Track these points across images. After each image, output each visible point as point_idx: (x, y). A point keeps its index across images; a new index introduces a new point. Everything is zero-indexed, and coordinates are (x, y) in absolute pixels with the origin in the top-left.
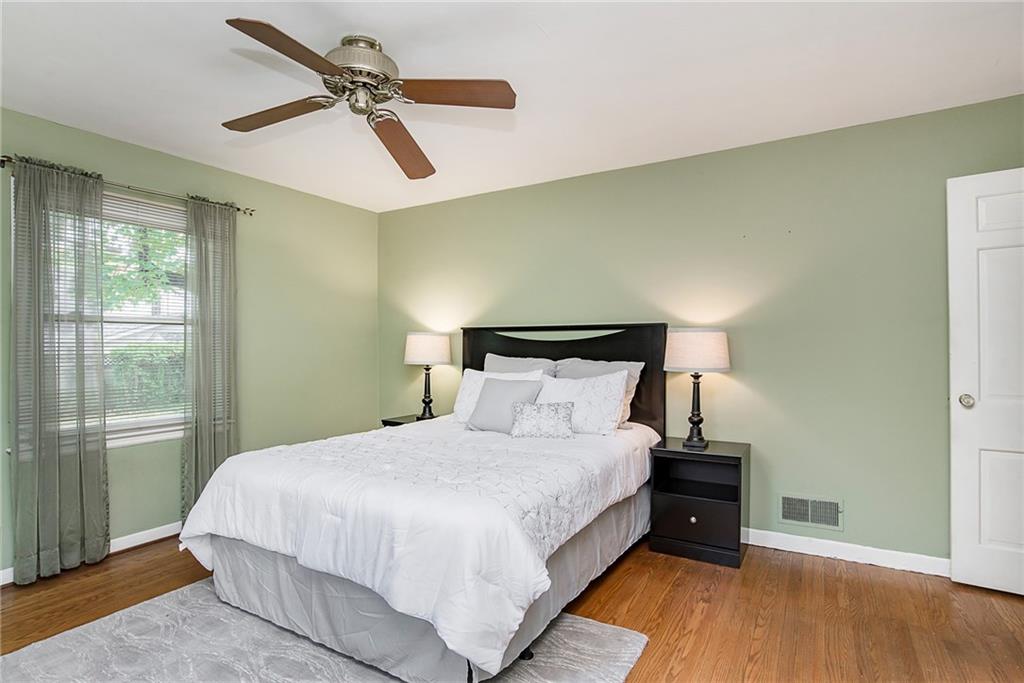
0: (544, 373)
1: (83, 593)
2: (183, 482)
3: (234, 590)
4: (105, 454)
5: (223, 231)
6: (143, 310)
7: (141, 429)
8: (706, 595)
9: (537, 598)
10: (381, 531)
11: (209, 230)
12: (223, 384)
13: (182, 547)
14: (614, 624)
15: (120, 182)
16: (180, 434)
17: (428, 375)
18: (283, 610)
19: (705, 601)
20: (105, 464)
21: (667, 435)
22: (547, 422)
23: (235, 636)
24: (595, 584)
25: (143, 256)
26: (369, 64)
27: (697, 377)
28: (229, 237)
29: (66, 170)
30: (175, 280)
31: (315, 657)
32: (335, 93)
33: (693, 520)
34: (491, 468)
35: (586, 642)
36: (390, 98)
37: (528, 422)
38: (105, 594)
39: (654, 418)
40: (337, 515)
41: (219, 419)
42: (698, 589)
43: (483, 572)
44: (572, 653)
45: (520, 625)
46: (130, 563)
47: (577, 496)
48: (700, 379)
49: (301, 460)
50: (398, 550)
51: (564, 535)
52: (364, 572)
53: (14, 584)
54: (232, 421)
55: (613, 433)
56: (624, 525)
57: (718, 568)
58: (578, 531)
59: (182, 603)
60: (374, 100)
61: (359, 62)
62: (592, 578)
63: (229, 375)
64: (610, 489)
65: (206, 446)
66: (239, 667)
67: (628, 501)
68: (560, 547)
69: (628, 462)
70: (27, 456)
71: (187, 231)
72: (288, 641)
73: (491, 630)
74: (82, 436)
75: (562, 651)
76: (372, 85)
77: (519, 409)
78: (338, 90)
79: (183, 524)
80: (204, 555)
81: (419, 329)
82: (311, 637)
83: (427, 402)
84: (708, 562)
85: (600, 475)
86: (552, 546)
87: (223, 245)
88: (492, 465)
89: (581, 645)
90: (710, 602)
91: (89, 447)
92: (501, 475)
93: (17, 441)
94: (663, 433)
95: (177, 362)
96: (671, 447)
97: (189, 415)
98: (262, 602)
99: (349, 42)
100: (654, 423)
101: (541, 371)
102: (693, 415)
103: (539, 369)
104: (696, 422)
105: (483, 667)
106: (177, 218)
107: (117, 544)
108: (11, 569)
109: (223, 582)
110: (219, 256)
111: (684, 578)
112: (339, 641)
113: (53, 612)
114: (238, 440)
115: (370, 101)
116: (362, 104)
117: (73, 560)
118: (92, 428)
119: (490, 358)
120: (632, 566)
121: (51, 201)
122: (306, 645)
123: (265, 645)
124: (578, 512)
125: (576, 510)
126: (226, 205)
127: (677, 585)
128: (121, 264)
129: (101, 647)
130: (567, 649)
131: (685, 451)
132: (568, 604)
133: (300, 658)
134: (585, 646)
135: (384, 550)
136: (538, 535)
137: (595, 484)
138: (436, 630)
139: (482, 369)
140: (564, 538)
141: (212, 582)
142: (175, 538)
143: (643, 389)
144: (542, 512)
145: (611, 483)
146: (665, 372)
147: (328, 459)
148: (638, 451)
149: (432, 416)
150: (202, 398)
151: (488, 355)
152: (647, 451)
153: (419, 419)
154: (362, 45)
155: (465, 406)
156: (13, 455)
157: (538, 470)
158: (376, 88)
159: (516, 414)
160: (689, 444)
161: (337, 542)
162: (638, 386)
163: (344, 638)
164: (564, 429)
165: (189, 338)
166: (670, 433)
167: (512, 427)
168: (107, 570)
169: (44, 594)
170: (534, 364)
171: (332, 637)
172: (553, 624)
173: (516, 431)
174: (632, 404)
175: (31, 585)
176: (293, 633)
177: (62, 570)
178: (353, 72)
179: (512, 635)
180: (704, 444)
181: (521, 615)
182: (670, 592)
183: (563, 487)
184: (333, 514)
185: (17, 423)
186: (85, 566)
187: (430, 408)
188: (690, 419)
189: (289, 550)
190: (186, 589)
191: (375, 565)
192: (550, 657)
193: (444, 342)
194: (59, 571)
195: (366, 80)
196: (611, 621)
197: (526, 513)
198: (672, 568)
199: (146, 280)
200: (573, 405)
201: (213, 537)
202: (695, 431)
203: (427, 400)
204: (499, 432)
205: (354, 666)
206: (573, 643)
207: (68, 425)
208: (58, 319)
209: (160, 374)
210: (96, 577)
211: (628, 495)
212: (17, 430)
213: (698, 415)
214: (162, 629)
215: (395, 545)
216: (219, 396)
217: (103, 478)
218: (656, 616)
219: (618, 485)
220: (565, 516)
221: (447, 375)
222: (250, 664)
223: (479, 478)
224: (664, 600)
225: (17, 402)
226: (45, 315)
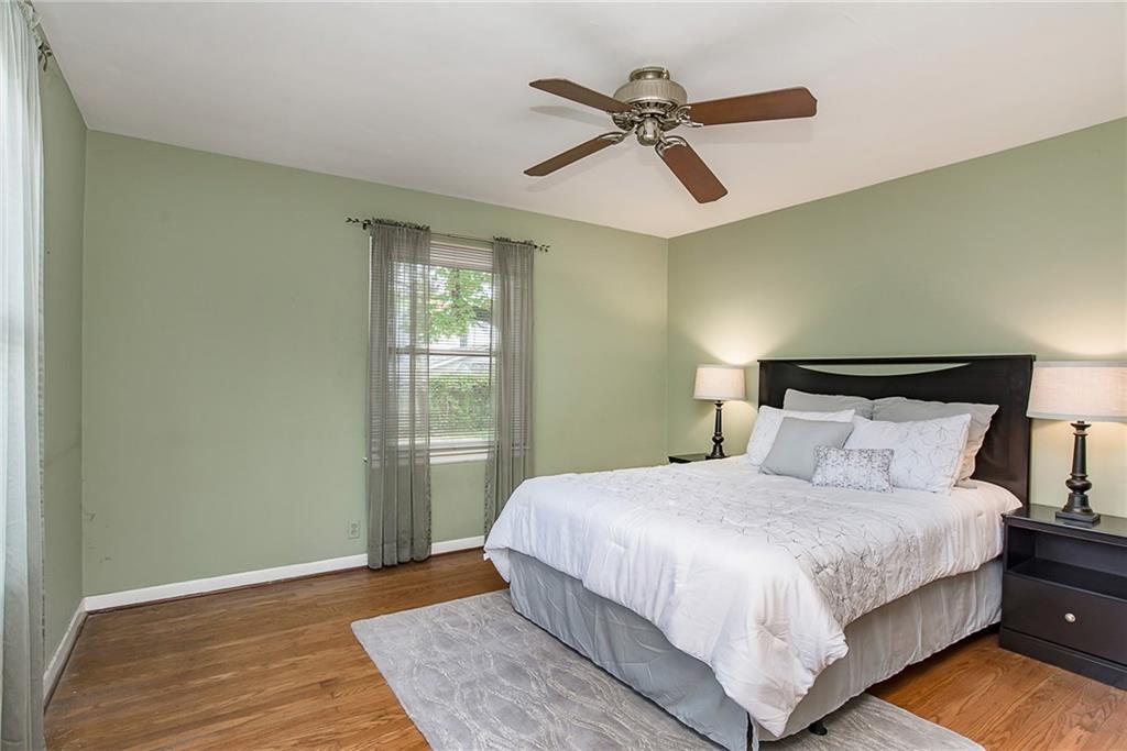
0: (856, 414)
1: (414, 584)
2: (486, 500)
3: (527, 603)
4: (429, 469)
5: (522, 268)
6: (453, 343)
7: (454, 449)
8: (1087, 720)
9: (830, 663)
10: (662, 565)
11: (511, 269)
12: (521, 412)
13: (486, 557)
14: (937, 722)
15: (441, 232)
16: (485, 457)
17: (719, 411)
18: (569, 630)
19: (1083, 727)
20: (429, 478)
21: (1032, 501)
22: (856, 471)
23: (527, 644)
24: (912, 671)
25: (455, 295)
26: (657, 95)
27: (1081, 427)
28: (528, 274)
29: (405, 226)
30: (482, 314)
31: (596, 679)
32: (624, 128)
33: (1070, 617)
34: (784, 516)
35: (896, 734)
36: (678, 124)
37: (833, 470)
38: (428, 587)
39: (1013, 478)
40: (620, 544)
41: (517, 445)
42: (1075, 709)
43: (768, 623)
44: (875, 741)
45: (809, 690)
46: (445, 566)
47: (890, 559)
48: (1087, 430)
49: (589, 488)
50: (679, 586)
51: (870, 601)
52: (645, 603)
53: (368, 567)
54: (528, 448)
55: (948, 491)
56: (959, 606)
57: (1113, 690)
58: (889, 600)
59: (485, 607)
60: (662, 129)
61: (647, 95)
62: (910, 661)
63: (526, 407)
64: (939, 558)
65: (506, 470)
66: (530, 671)
67: (965, 577)
68: (865, 615)
69: (966, 528)
70: (376, 465)
71: (493, 271)
72: (573, 660)
73: (773, 685)
74: (413, 450)
75: (863, 736)
76: (659, 115)
77: (822, 454)
78: (627, 125)
79: (486, 539)
80: (503, 566)
81: (712, 361)
82: (593, 659)
83: (718, 441)
84: (1096, 679)
85: (923, 538)
86: (854, 611)
87: (522, 281)
88: (784, 512)
89: (889, 736)
90: (1093, 731)
91: (418, 462)
92: (794, 523)
93: (370, 453)
94: (1026, 499)
95: (481, 391)
96: (1036, 516)
97: (493, 439)
98: (550, 618)
99: (638, 75)
100: (1013, 484)
101: (853, 411)
102: (1074, 478)
103: (850, 409)
104: (1079, 486)
105: (766, 725)
106: (484, 259)
107: (437, 548)
108: (366, 555)
109: (519, 596)
110: (519, 292)
111: (1053, 692)
112: (619, 669)
113: (392, 594)
114: (532, 467)
115: (658, 131)
116: (650, 136)
117: (406, 556)
118: (420, 445)
119: (790, 394)
120: (972, 661)
121: (395, 254)
122: (588, 666)
123: (553, 658)
124: (890, 578)
125: (888, 575)
126: (525, 243)
127: (1038, 697)
128: (439, 302)
129: (426, 629)
130: (870, 736)
131: (1061, 524)
132: (875, 685)
133: (583, 677)
134: (895, 739)
135: (665, 585)
136: (836, 595)
137: (917, 548)
138: (714, 674)
139: (781, 407)
140: (869, 605)
141: (509, 594)
142: (481, 549)
143: (996, 440)
144: (841, 568)
145: (940, 551)
146: (1031, 419)
147: (615, 490)
148: (984, 516)
149: (722, 456)
150: (503, 424)
151: (788, 390)
152: (998, 520)
153: (708, 458)
154: (650, 76)
155: (760, 446)
156: (369, 462)
157: (841, 523)
158: (664, 117)
159: (819, 459)
160: (1065, 515)
161: (619, 572)
162: (988, 435)
163: (623, 665)
164: (878, 480)
165: (494, 367)
166: (1036, 499)
167: (814, 473)
168: (428, 568)
169: (386, 578)
170: (843, 403)
171: (613, 663)
172: (853, 703)
173: (818, 479)
174: (978, 457)
175: (378, 570)
176: (577, 652)
177: (399, 563)
178: (641, 105)
179: (800, 699)
180: (1090, 518)
181: (811, 679)
182: (1027, 703)
183: (871, 545)
184: (616, 542)
185: (371, 438)
186: (413, 562)
187: (721, 447)
188: (1068, 482)
189: (575, 573)
190: (488, 595)
191: (655, 600)
192: (849, 739)
193: (738, 376)
194: (396, 563)
195: (654, 111)
196: (934, 718)
197: (821, 568)
198: (1032, 674)
199: (458, 315)
200: (892, 453)
201: (511, 551)
202: (1077, 499)
203: (718, 438)
204: (798, 478)
205: (632, 695)
206: (878, 731)
207: (403, 442)
208: (398, 352)
209: (466, 401)
210: (421, 573)
211: (965, 570)
212: (371, 442)
213: (1083, 478)
214: (470, 626)
215: (676, 581)
216: (517, 424)
217: (427, 489)
218: (1001, 728)
219: (951, 555)
220: (873, 579)
221: (739, 411)
222: (538, 670)
223: (768, 524)
224: (1017, 711)
225: (371, 419)
226: (390, 349)
